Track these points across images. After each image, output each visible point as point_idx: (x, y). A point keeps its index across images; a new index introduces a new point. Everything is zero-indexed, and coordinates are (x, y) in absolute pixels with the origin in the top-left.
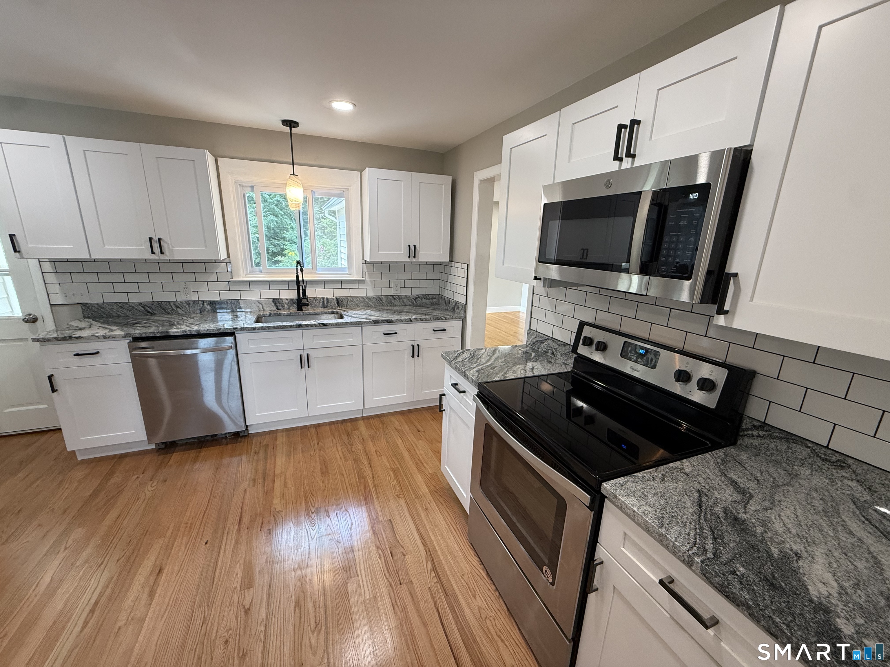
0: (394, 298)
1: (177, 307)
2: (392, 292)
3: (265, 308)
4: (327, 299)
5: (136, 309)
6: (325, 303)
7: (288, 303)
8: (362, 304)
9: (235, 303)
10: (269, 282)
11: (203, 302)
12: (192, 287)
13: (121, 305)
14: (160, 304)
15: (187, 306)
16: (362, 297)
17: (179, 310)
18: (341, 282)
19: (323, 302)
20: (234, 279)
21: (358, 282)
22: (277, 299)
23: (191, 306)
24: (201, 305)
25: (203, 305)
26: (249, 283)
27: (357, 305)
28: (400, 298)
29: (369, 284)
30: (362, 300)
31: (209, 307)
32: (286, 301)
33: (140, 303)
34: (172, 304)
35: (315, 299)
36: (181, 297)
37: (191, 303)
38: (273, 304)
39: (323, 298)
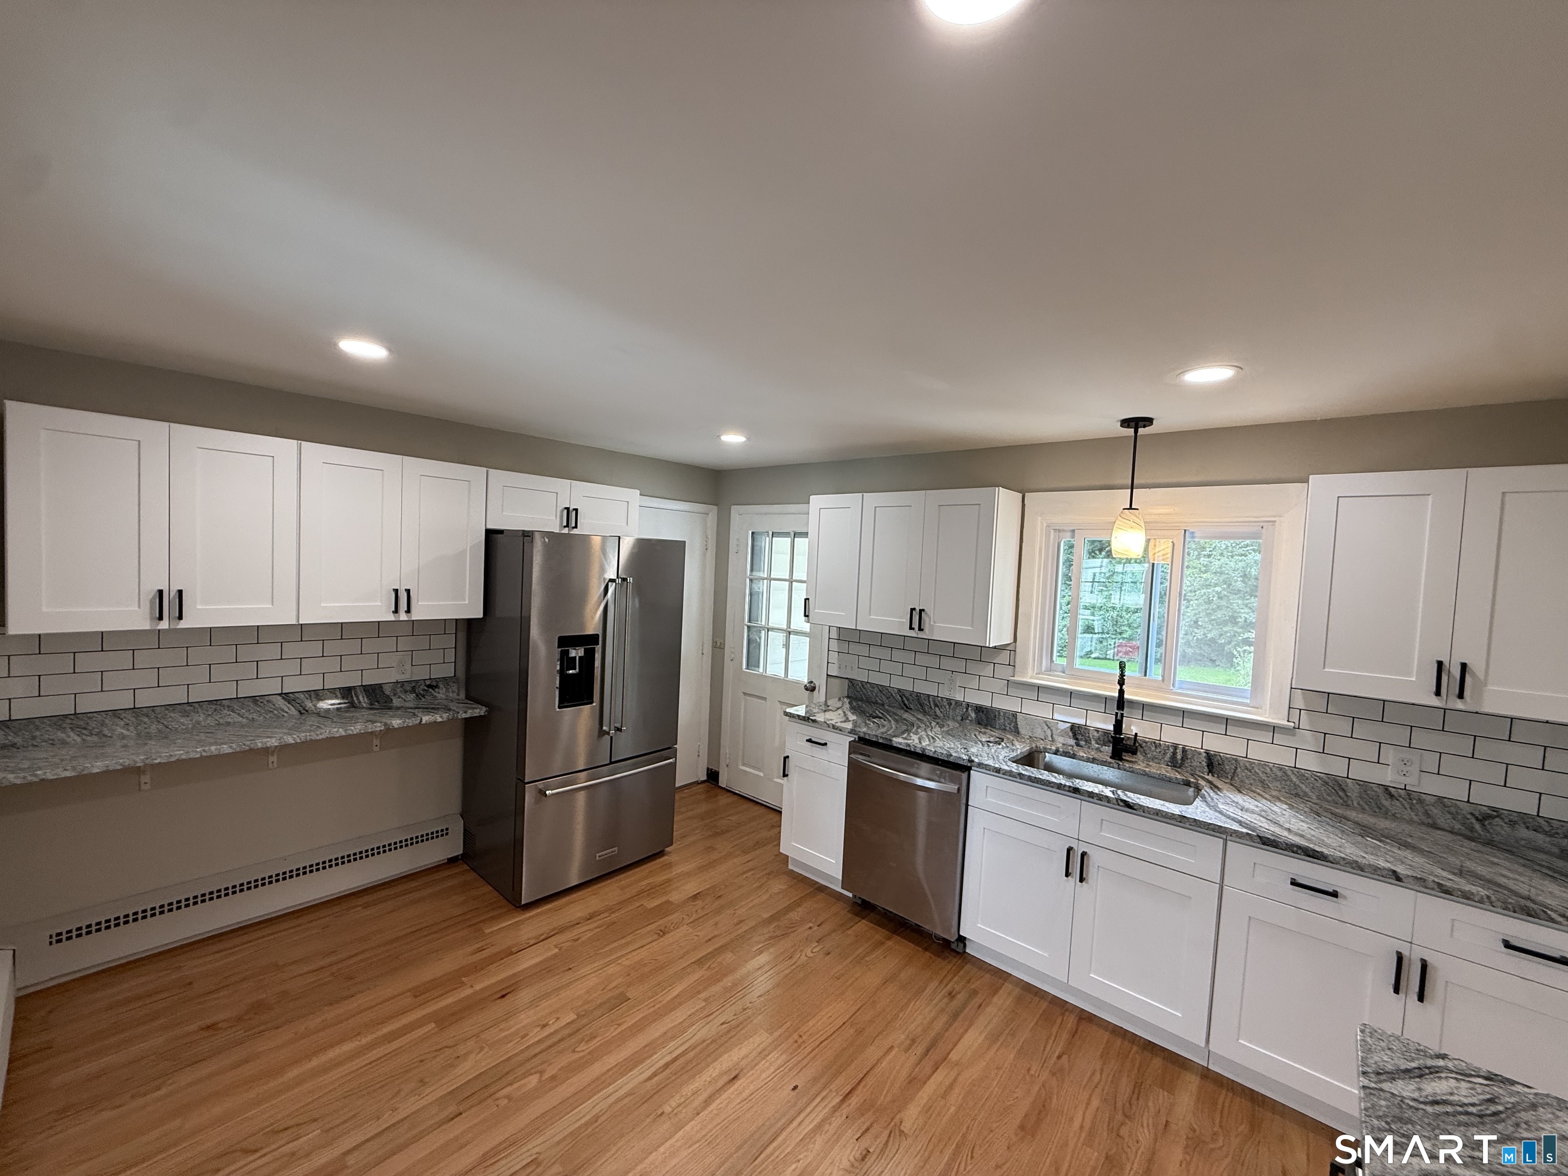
0: (1392, 796)
1: (936, 705)
2: (1388, 776)
3: (1055, 737)
4: (1184, 750)
5: (894, 698)
6: (1179, 757)
7: (1099, 738)
8: (1278, 784)
9: (1011, 717)
10: (1071, 693)
11: (968, 705)
12: (960, 680)
13: (881, 688)
14: (918, 695)
15: (947, 707)
16: (1281, 768)
17: (937, 709)
18: (1227, 720)
19: (1174, 753)
20: (1017, 678)
21: (1274, 728)
22: (1080, 726)
23: (952, 707)
24: (965, 710)
25: (967, 709)
26: (1039, 688)
27: (1262, 782)
28: (1411, 797)
29: (1308, 740)
30: (1279, 774)
31: (973, 715)
32: (1095, 734)
33: (899, 690)
34: (931, 700)
35: (1156, 744)
36: (944, 693)
37: (953, 703)
38: (1071, 734)
39: (1175, 747)
